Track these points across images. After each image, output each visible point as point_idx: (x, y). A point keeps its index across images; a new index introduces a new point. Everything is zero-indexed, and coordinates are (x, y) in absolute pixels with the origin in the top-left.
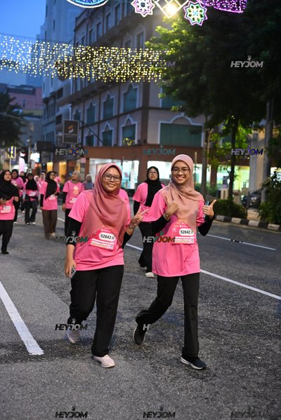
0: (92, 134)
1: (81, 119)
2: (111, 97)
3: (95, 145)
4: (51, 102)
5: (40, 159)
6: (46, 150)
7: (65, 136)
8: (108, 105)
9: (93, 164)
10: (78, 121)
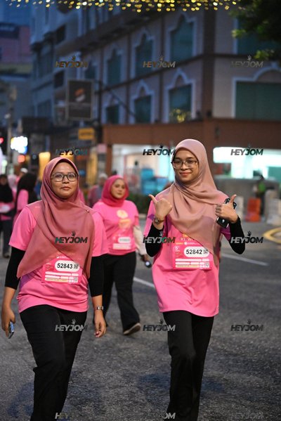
0: (116, 102)
1: (98, 78)
2: (149, 38)
3: (122, 120)
4: (46, 50)
5: (29, 147)
6: (39, 132)
7: (70, 107)
8: (144, 51)
9: (120, 155)
10: (92, 81)
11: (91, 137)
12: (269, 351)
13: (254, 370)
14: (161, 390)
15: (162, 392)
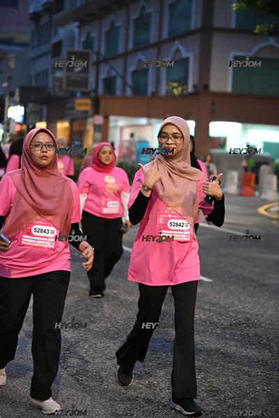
0: (114, 73)
1: (96, 48)
2: (148, 11)
3: (118, 92)
4: (45, 19)
5: (25, 116)
6: (35, 101)
7: (67, 77)
8: (142, 24)
9: (116, 127)
10: (90, 51)
11: (88, 108)
12: (265, 325)
13: (251, 344)
14: (158, 362)
15: (159, 364)
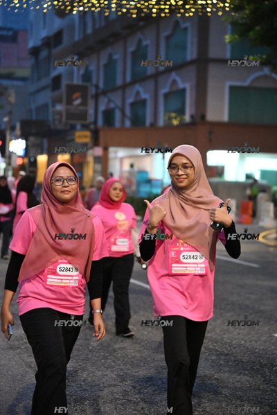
0: (112, 105)
1: (94, 81)
2: (144, 43)
3: (117, 124)
4: (44, 54)
5: (27, 150)
6: (36, 135)
7: (67, 111)
8: (140, 55)
9: (116, 158)
10: (88, 84)
11: (87, 140)
12: (259, 351)
13: (245, 370)
14: (153, 389)
15: (155, 391)
